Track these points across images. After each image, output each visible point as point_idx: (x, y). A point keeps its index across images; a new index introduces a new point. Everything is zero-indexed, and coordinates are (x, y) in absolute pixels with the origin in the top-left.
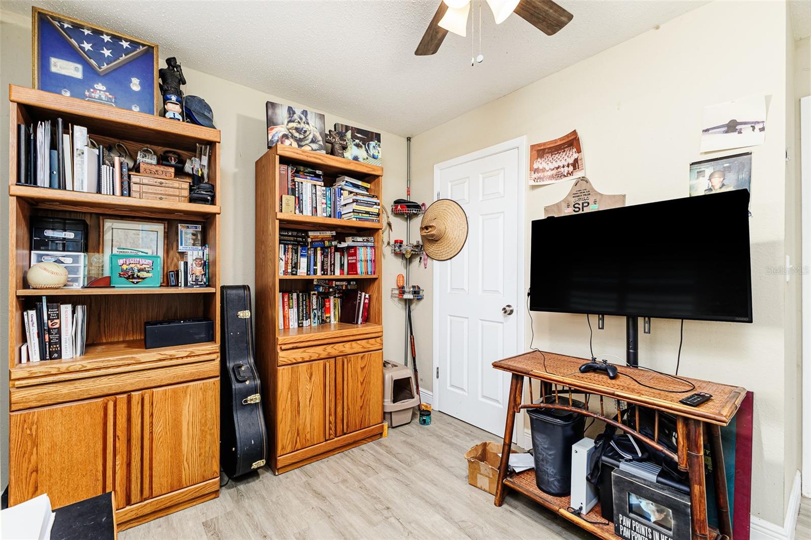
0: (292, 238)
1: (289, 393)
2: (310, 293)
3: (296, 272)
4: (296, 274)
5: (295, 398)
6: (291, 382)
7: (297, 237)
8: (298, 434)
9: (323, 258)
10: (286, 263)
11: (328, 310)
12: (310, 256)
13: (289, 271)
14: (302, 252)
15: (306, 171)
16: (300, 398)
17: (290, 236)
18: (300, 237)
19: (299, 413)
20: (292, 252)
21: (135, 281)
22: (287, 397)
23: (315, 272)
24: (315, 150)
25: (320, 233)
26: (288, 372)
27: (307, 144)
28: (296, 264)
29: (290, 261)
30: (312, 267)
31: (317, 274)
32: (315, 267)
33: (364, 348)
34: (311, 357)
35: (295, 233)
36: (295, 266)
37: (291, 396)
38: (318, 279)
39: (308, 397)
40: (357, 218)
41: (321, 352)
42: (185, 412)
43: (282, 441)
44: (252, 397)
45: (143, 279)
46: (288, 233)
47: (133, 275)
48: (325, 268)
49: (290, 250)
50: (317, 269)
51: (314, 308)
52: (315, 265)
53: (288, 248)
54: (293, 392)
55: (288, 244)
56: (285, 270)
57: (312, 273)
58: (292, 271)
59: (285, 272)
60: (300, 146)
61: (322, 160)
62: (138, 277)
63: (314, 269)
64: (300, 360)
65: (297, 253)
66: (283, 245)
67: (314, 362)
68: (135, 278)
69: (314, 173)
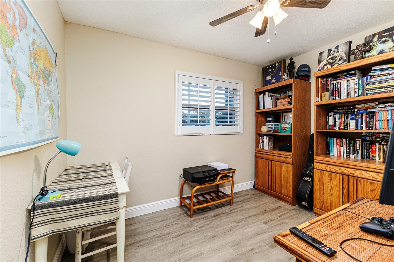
0: (344, 111)
1: (319, 182)
2: (355, 140)
3: (347, 128)
4: (347, 129)
5: (322, 186)
6: (320, 178)
7: (347, 109)
8: (323, 203)
9: (368, 119)
10: (340, 124)
11: (374, 152)
12: (358, 119)
13: (342, 127)
14: (351, 117)
15: (344, 75)
16: (324, 187)
17: (342, 110)
18: (349, 109)
19: (324, 193)
20: (344, 118)
21: (285, 131)
22: (318, 184)
23: (362, 128)
24: (341, 64)
25: (364, 105)
26: (318, 173)
27: (336, 63)
28: (347, 124)
29: (343, 123)
30: (360, 125)
31: (362, 129)
32: (361, 125)
33: (373, 177)
34: (331, 170)
35: (346, 108)
36: (347, 125)
37: (320, 184)
38: (366, 132)
39: (329, 189)
40: (371, 93)
41: (337, 169)
42: (283, 172)
43: (315, 201)
44: (308, 178)
45: (287, 130)
46: (341, 108)
47: (284, 129)
48: (370, 125)
49: (343, 117)
50: (363, 126)
51: (357, 148)
52: (362, 123)
53: (342, 116)
54: (321, 183)
55: (341, 114)
56: (340, 127)
57: (359, 128)
58: (344, 128)
59: (340, 128)
60: (332, 66)
61: (339, 69)
62: (286, 130)
63: (361, 126)
64: (325, 170)
65: (347, 118)
66: (338, 115)
67: (333, 173)
68: (285, 130)
69: (350, 74)
